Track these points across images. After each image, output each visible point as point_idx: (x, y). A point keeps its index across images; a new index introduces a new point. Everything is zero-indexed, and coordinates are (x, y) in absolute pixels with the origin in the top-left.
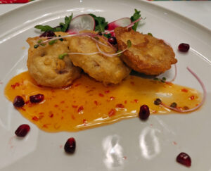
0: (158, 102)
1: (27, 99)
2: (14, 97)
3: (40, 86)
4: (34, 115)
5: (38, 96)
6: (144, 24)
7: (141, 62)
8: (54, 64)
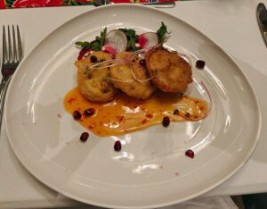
0: (176, 112)
1: (82, 112)
2: (72, 111)
3: (89, 101)
4: (90, 124)
5: (90, 110)
6: (169, 37)
7: (165, 86)
8: (99, 86)
